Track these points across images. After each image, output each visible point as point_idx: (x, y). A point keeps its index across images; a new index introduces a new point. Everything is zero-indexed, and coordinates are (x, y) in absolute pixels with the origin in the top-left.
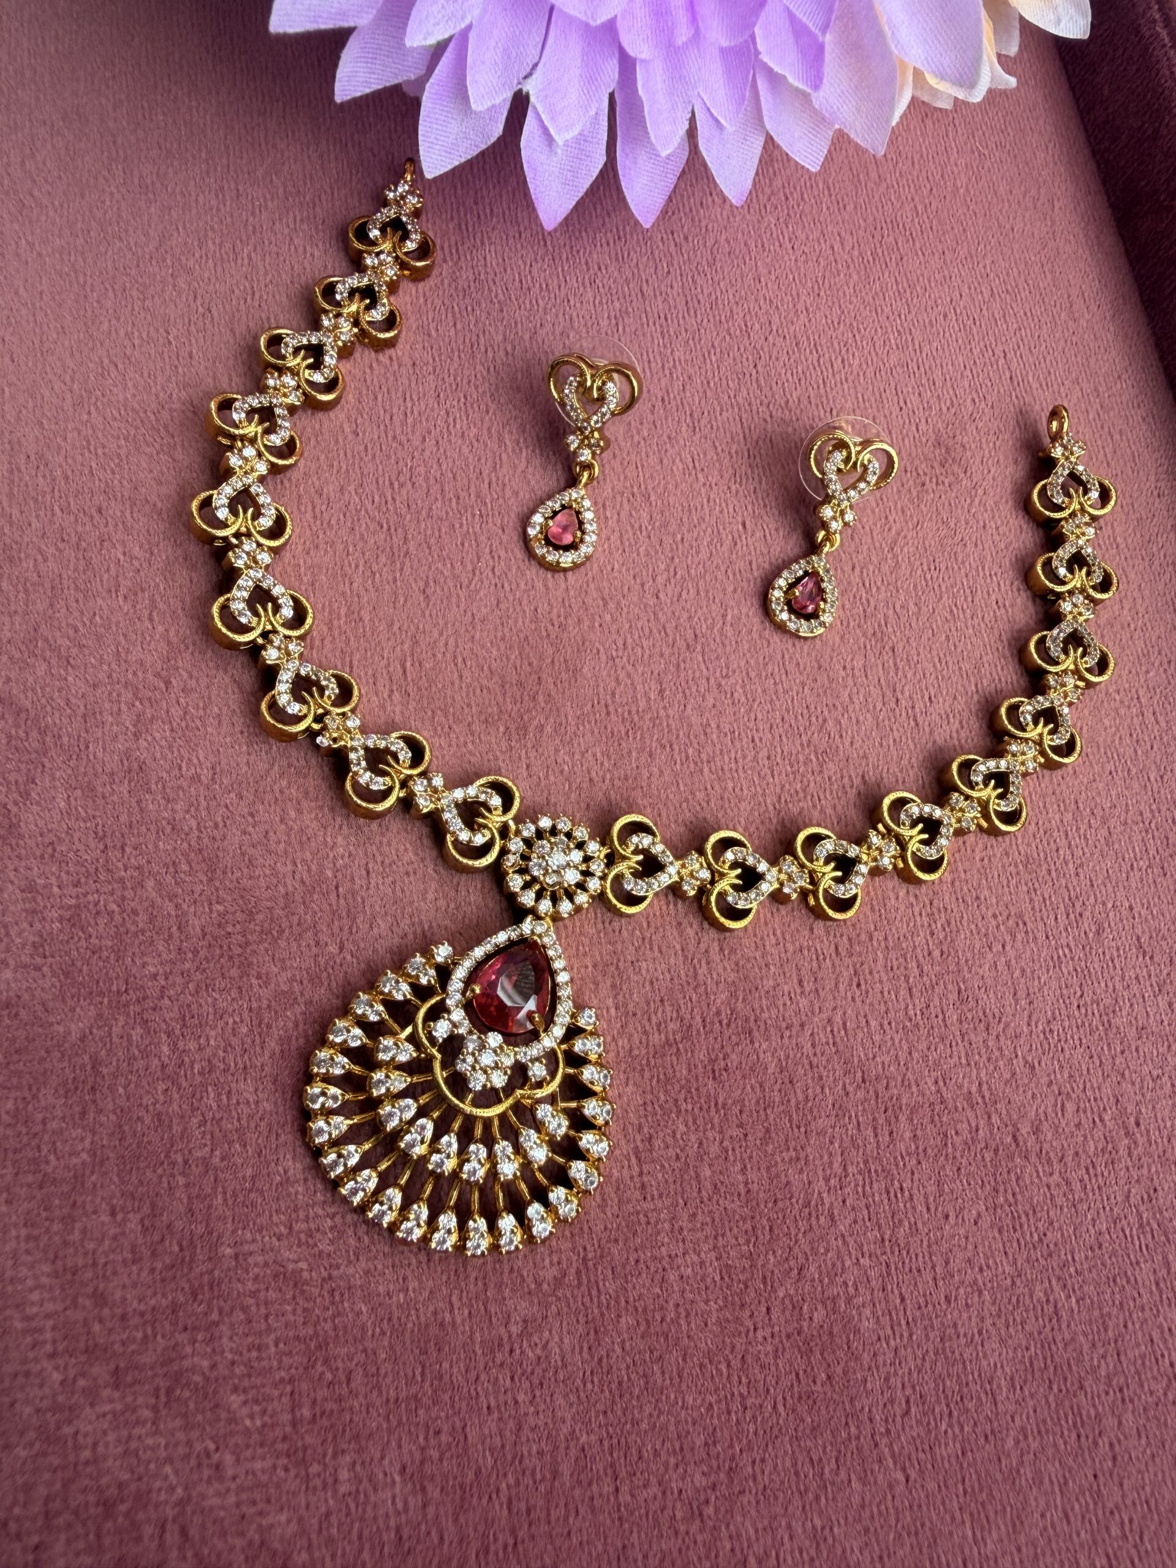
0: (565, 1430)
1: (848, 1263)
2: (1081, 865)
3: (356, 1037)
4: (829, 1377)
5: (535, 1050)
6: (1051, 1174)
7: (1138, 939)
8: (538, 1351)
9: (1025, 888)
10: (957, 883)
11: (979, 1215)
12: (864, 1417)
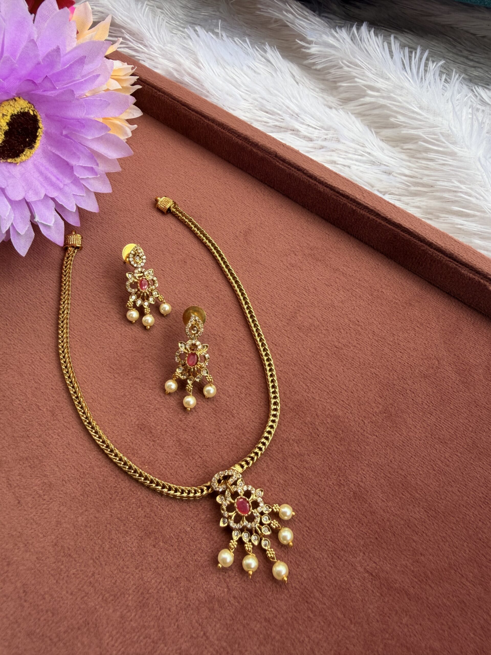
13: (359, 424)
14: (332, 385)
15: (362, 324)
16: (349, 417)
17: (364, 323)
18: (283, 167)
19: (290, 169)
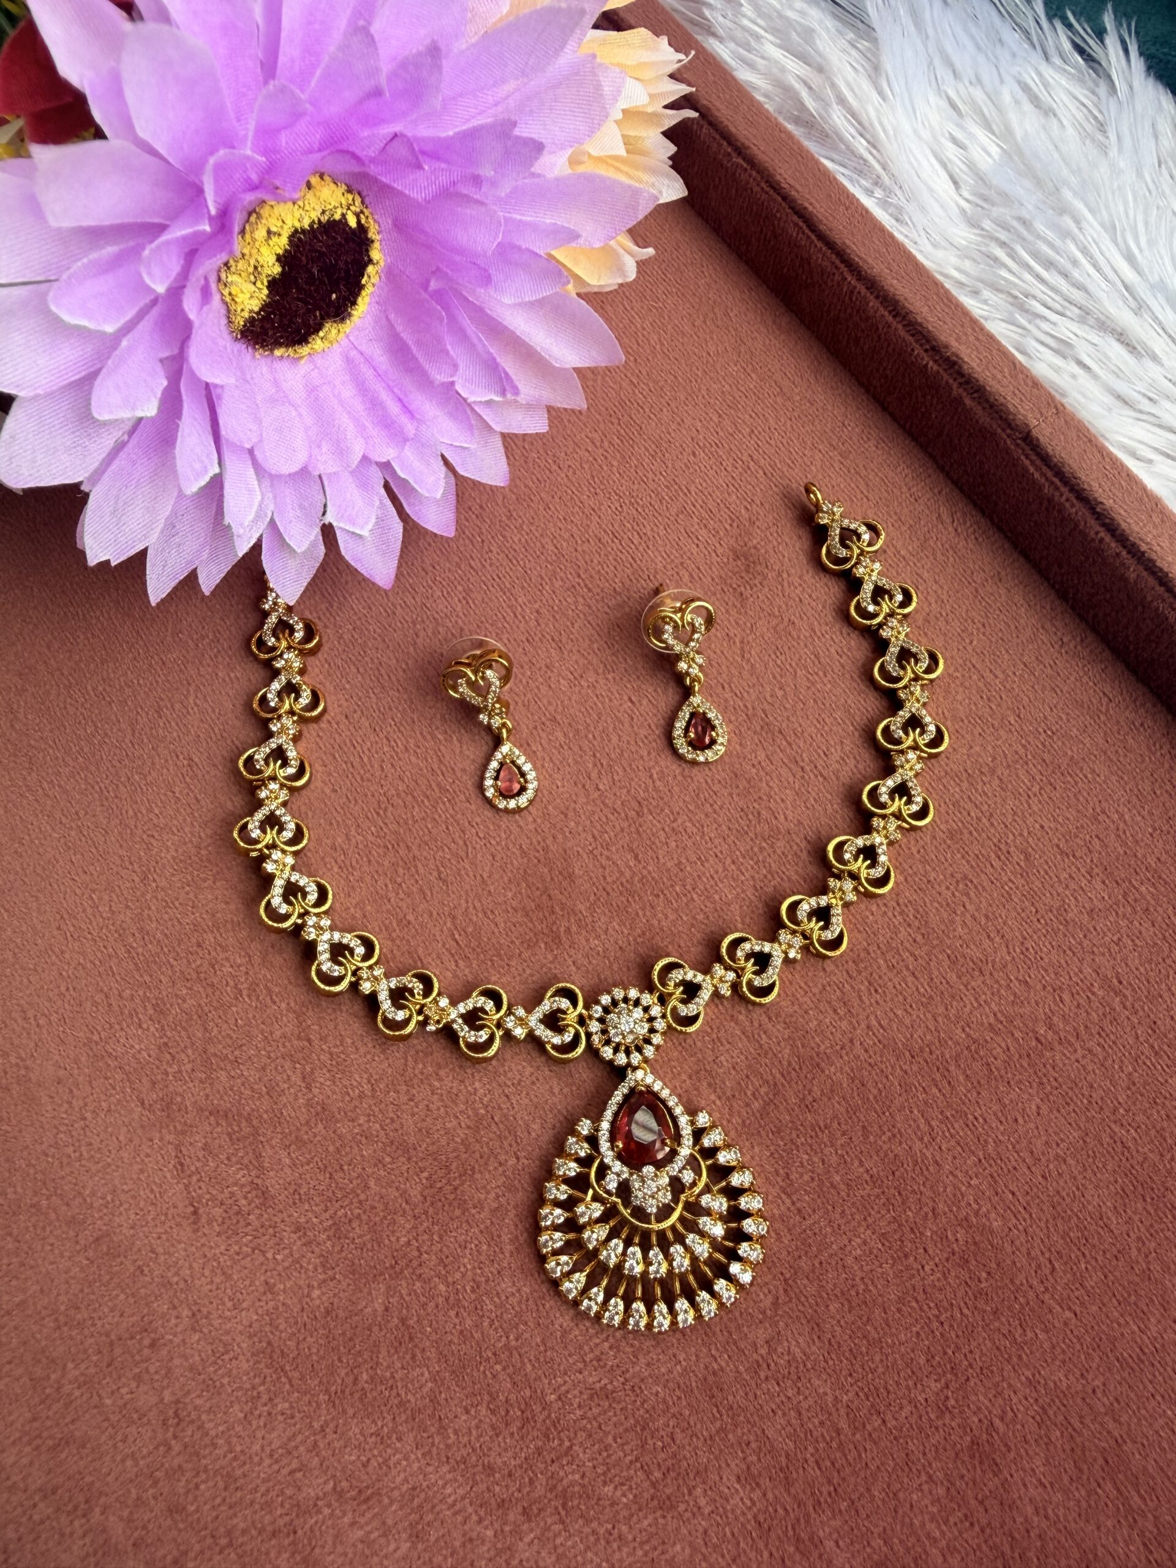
0: (830, 1399)
1: (964, 1188)
2: (991, 815)
3: (558, 1215)
4: (989, 1273)
5: (679, 1162)
6: (1076, 1051)
7: (1058, 846)
8: (786, 1358)
9: (959, 856)
10: (909, 879)
11: (1038, 1108)
12: (1025, 1287)
13: (1039, 1266)
14: (998, 1142)
15: (1128, 993)
16: (1018, 1243)
17: (1134, 990)
18: (1037, 475)
19: (1057, 488)
